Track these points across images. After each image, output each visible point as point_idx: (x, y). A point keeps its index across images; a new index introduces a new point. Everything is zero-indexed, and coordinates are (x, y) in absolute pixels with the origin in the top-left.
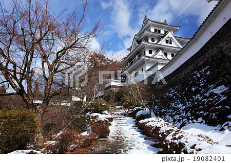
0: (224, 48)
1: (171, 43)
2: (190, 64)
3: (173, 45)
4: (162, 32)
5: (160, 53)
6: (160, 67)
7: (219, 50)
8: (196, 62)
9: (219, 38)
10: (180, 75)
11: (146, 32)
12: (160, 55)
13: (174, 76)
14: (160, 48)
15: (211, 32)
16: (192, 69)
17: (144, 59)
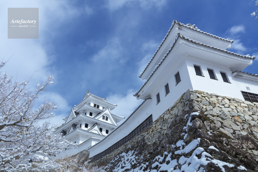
0: (146, 138)
1: (107, 120)
2: (121, 145)
3: (109, 122)
4: (101, 108)
5: (96, 128)
6: (93, 143)
7: (142, 137)
8: (126, 144)
9: (143, 128)
10: (111, 154)
11: (86, 105)
12: (96, 130)
13: (106, 154)
14: (96, 123)
15: (138, 122)
16: (122, 150)
17: (79, 132)
